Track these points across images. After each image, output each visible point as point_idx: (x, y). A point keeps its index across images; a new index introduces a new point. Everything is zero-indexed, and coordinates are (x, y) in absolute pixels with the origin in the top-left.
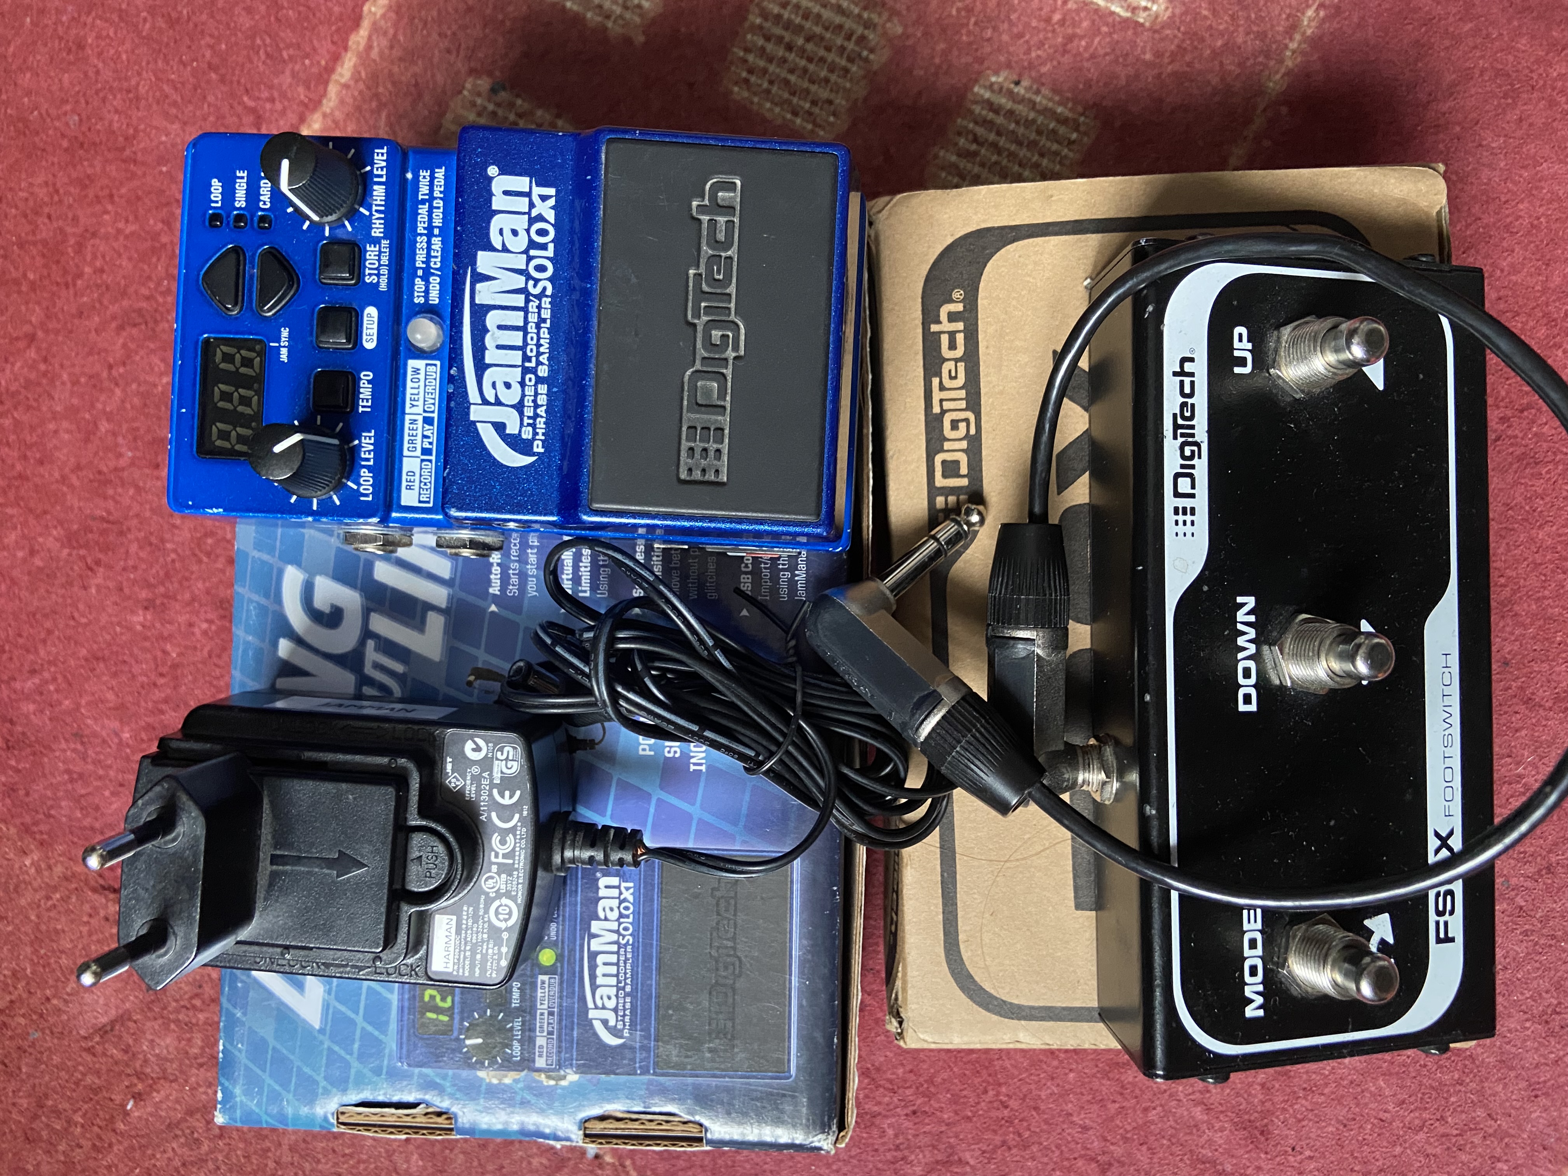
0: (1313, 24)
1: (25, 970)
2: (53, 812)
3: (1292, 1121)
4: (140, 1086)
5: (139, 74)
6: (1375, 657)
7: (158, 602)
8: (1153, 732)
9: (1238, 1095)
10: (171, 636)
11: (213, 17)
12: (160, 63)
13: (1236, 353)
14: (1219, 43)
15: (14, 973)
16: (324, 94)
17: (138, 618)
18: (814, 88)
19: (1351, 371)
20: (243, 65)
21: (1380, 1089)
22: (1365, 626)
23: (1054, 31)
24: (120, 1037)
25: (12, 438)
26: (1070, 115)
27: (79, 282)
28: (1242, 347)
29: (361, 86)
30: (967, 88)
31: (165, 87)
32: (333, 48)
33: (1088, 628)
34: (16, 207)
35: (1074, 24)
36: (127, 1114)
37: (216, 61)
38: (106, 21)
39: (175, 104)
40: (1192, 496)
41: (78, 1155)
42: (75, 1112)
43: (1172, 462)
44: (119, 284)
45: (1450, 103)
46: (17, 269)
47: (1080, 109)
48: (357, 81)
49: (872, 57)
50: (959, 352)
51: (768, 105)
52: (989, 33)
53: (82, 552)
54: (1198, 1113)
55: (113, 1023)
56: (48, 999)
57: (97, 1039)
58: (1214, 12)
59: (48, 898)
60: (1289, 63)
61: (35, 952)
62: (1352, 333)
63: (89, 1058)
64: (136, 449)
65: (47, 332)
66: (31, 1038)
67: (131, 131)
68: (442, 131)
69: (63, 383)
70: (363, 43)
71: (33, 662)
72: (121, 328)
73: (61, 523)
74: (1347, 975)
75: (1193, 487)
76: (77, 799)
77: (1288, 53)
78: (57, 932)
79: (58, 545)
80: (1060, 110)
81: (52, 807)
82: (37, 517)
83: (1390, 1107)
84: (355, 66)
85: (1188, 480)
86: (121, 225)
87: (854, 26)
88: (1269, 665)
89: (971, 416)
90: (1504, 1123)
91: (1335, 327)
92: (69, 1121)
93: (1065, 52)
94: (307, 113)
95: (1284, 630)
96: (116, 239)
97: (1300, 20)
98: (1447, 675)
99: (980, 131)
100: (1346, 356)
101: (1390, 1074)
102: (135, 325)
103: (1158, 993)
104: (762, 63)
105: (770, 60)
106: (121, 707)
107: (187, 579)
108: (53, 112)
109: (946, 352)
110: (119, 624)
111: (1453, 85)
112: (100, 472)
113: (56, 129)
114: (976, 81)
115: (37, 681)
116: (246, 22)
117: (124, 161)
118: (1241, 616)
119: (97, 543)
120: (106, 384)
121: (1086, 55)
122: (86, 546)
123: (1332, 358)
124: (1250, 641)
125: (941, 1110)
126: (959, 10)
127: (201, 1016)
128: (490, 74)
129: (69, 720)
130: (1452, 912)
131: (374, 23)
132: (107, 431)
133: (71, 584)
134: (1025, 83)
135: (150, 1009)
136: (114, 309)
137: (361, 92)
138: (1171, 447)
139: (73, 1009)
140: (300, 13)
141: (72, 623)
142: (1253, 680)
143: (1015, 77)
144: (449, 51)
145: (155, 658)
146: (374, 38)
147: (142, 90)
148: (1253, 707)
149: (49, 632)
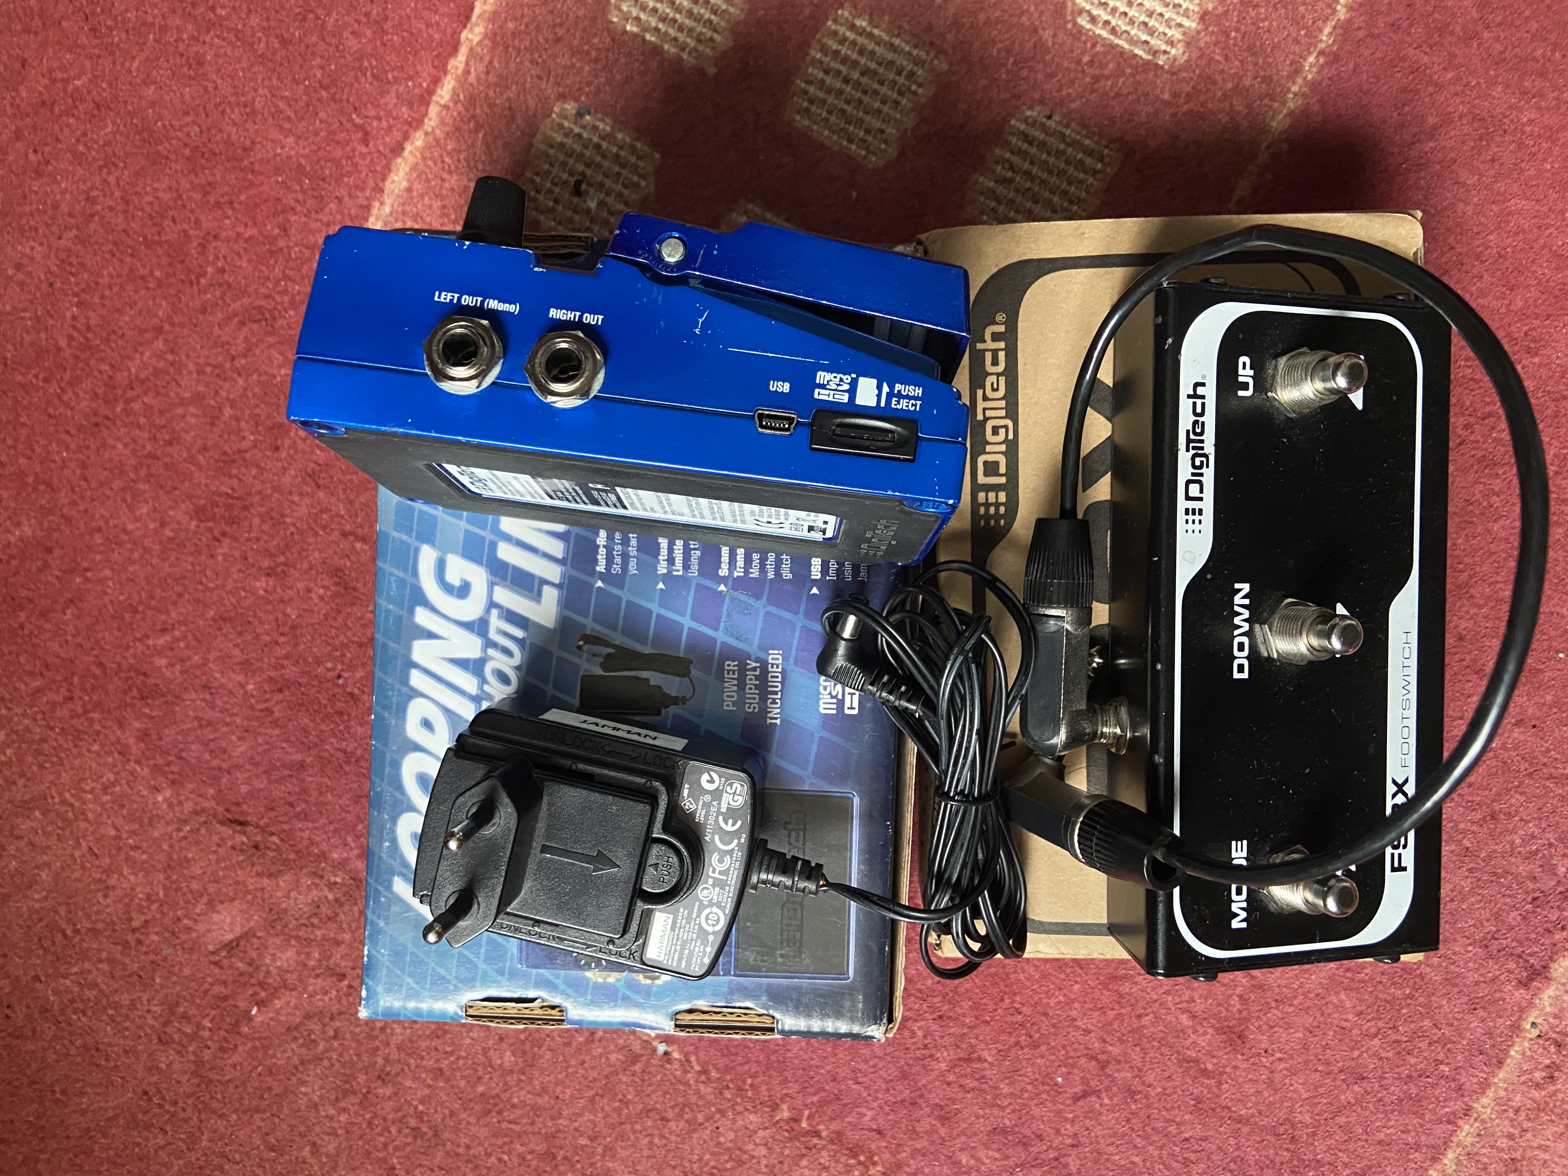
0: (1314, 69)
1: (157, 894)
2: (184, 755)
3: (1265, 1027)
4: (263, 994)
5: (256, 91)
6: (1347, 636)
7: (279, 570)
8: (1163, 694)
9: (1219, 1004)
10: (291, 600)
11: (323, 40)
12: (275, 81)
13: (1241, 379)
14: (1230, 86)
15: (148, 897)
16: (426, 114)
17: (261, 584)
18: (868, 118)
19: (1335, 397)
20: (352, 85)
21: (1342, 1001)
22: (1340, 609)
23: (1083, 71)
24: (245, 952)
25: (142, 420)
26: (1095, 147)
27: (203, 281)
28: (1245, 374)
29: (460, 107)
30: (1006, 121)
31: (280, 103)
32: (433, 71)
33: (1107, 606)
34: (142, 210)
35: (1103, 66)
36: (250, 1019)
37: (327, 81)
38: (224, 39)
39: (289, 119)
40: (1201, 499)
41: (207, 1055)
42: (203, 1017)
43: (1184, 471)
44: (239, 283)
45: (1432, 144)
46: (144, 267)
47: (1104, 143)
48: (456, 103)
49: (920, 91)
50: (1001, 368)
51: (826, 132)
52: (1025, 73)
53: (211, 524)
54: (1184, 1019)
55: (238, 940)
56: (179, 919)
57: (224, 953)
58: (1227, 58)
59: (179, 830)
60: (1291, 105)
61: (168, 878)
62: (1337, 367)
63: (216, 971)
64: (259, 433)
65: (173, 325)
66: (164, 953)
67: (248, 143)
68: (533, 150)
69: (190, 372)
70: (461, 67)
71: (165, 622)
72: (243, 323)
73: (190, 497)
74: (1316, 894)
75: (1201, 492)
76: (206, 744)
77: (1291, 96)
78: (187, 860)
79: (187, 517)
80: (1087, 142)
81: (182, 750)
82: (168, 493)
83: (1350, 1016)
84: (454, 89)
85: (1197, 486)
86: (241, 229)
87: (905, 63)
88: (1260, 640)
89: (1010, 424)
90: (1447, 1031)
91: (1324, 359)
92: (199, 1026)
93: (1093, 91)
94: (411, 131)
95: (1272, 613)
96: (236, 241)
97: (1302, 66)
98: (1407, 651)
99: (1016, 160)
100: (1332, 385)
101: (1351, 989)
102: (255, 322)
103: (1161, 907)
104: (821, 95)
105: (829, 91)
106: (246, 663)
107: (303, 549)
108: (176, 124)
109: (989, 368)
110: (244, 589)
111: (1435, 128)
112: (225, 453)
113: (178, 138)
114: (1013, 116)
115: (168, 638)
116: (352, 43)
117: (242, 170)
118: (1237, 599)
119: (222, 517)
120: (230, 373)
121: (1112, 94)
122: (213, 519)
123: (1319, 385)
124: (1245, 620)
125: (964, 1015)
126: (999, 52)
127: (319, 933)
128: (576, 100)
129: (198, 673)
130: (1405, 847)
131: (471, 49)
132: (231, 417)
133: (199, 553)
134: (1056, 117)
135: (273, 927)
136: (236, 306)
137: (460, 113)
138: (1184, 458)
139: (201, 927)
140: (403, 38)
141: (200, 587)
142: (1246, 653)
143: (1048, 113)
144: (539, 78)
145: (277, 619)
146: (472, 63)
147: (258, 106)
148: (1245, 675)
149: (180, 595)
